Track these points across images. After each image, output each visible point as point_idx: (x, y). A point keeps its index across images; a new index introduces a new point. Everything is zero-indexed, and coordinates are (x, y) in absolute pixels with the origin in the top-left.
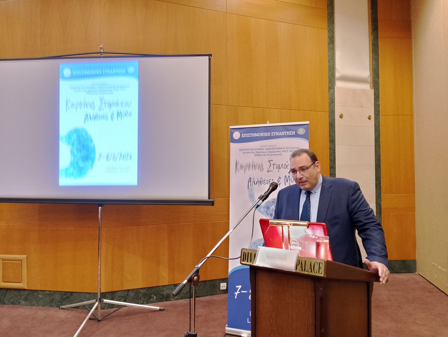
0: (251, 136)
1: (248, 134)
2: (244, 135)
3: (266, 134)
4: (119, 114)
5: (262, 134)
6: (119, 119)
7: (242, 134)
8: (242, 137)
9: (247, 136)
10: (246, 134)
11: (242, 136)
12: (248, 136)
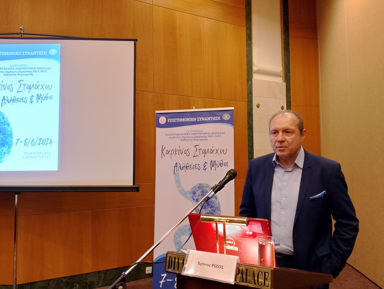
0: (177, 121)
1: (175, 119)
2: (170, 120)
3: (192, 119)
4: (39, 97)
5: (188, 120)
6: (39, 101)
7: (168, 119)
8: (168, 122)
9: (173, 121)
10: (172, 119)
11: (168, 120)
12: (175, 121)
